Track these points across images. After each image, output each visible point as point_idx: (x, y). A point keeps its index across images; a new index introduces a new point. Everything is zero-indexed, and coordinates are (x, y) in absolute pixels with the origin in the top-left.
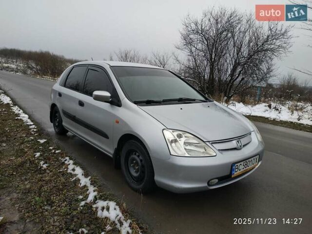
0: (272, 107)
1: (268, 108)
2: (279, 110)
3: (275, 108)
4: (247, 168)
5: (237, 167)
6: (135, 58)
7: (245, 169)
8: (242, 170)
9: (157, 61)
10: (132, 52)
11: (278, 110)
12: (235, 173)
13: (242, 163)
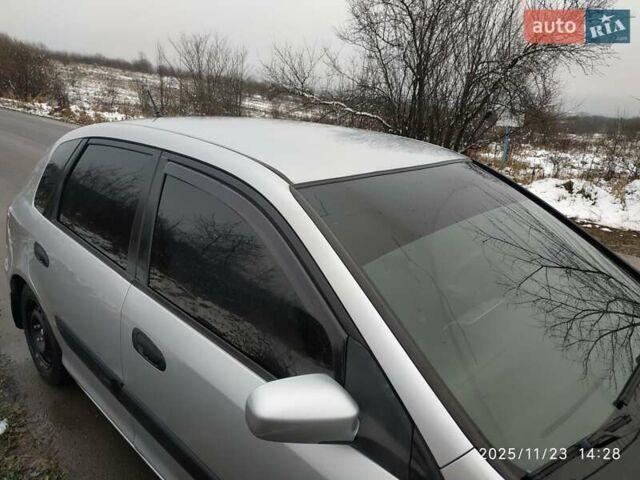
0: (575, 191)
1: (564, 192)
2: (593, 197)
3: (582, 191)
6: (220, 56)
9: (287, 68)
10: (211, 41)
11: (588, 196)
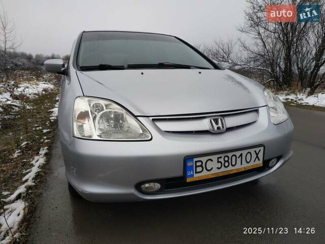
4: (230, 168)
5: (199, 164)
7: (223, 169)
8: (215, 171)
12: (196, 175)
13: (214, 158)
